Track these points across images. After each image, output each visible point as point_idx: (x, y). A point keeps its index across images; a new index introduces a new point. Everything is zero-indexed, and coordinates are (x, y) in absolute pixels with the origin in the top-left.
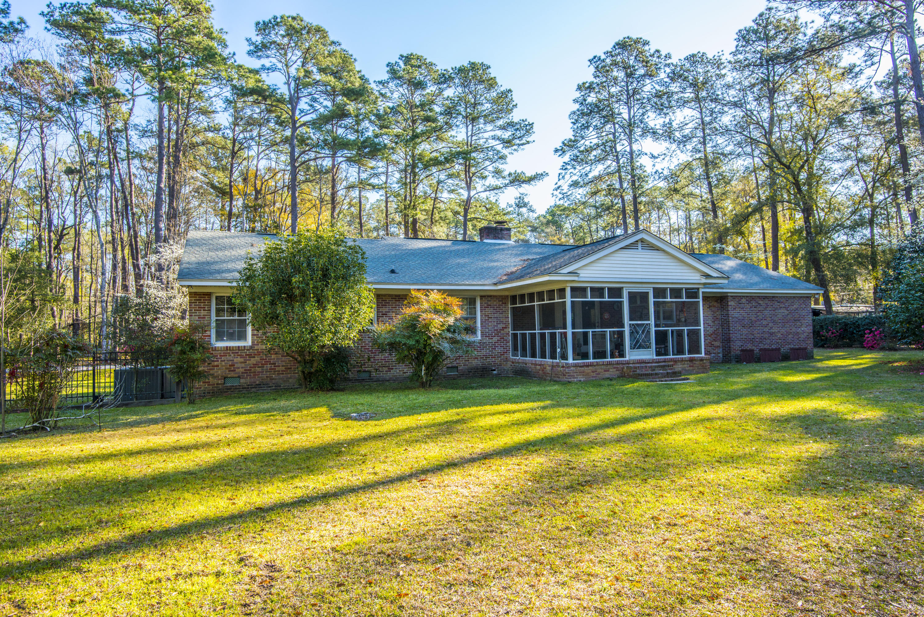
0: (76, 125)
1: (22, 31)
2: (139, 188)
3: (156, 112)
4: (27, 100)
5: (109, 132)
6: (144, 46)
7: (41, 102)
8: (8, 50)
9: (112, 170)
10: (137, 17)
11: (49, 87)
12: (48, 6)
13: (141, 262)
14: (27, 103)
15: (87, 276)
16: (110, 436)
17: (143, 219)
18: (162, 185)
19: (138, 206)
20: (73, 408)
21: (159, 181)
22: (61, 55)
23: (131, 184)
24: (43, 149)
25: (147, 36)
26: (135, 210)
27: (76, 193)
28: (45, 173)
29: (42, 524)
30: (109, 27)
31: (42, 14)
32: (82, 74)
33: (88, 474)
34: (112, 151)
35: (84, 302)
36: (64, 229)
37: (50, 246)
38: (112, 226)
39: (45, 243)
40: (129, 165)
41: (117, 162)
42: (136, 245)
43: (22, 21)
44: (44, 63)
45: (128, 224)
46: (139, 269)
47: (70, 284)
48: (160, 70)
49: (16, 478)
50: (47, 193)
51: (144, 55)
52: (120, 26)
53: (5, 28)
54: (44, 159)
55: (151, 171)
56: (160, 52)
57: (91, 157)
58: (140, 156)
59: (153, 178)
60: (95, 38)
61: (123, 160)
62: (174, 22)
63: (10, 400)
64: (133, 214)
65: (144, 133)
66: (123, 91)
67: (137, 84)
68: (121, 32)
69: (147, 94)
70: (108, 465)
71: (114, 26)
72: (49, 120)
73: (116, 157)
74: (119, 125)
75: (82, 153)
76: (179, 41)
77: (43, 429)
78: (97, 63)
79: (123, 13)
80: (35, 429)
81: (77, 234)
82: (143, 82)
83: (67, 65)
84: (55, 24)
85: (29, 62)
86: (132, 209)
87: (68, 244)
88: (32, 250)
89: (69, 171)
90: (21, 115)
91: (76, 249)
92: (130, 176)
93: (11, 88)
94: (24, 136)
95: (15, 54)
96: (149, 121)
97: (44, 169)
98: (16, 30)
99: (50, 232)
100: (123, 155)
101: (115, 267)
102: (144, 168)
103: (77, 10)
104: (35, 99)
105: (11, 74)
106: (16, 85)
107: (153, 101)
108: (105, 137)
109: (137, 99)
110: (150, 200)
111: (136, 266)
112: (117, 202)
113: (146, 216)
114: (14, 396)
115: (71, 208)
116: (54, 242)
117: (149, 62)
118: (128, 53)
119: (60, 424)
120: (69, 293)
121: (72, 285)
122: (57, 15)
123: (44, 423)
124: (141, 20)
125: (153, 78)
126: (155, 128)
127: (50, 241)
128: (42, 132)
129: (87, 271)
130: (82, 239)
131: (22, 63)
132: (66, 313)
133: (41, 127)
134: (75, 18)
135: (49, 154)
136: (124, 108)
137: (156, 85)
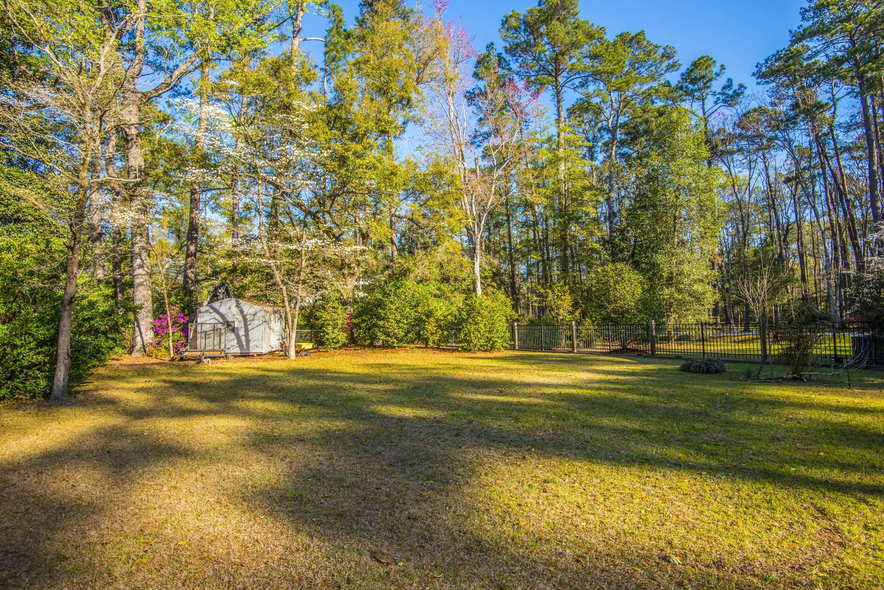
0: (788, 143)
1: (742, 93)
2: (850, 178)
3: (859, 105)
4: (750, 139)
5: (817, 138)
6: (839, 54)
7: (761, 136)
8: (734, 111)
9: (823, 169)
10: (828, 35)
11: (765, 124)
12: (757, 67)
13: (860, 242)
14: (753, 141)
15: (811, 260)
16: (860, 393)
17: (857, 203)
18: (875, 168)
19: (850, 193)
20: (823, 366)
21: (871, 165)
22: (771, 97)
23: (842, 176)
24: (767, 170)
25: (840, 45)
26: (849, 197)
27: (794, 196)
28: (770, 187)
29: (821, 454)
30: (805, 56)
31: (754, 74)
32: (789, 102)
33: (850, 423)
34: (822, 153)
35: (811, 280)
36: (788, 225)
37: (780, 241)
38: (829, 215)
39: (776, 239)
40: (838, 160)
41: (828, 161)
42: (854, 227)
43: (741, 86)
44: (760, 107)
45: (844, 210)
46: (859, 247)
47: (797, 267)
48: (859, 67)
49: (792, 414)
50: (773, 201)
51: (839, 62)
52: (814, 50)
53: (732, 96)
54: (768, 177)
55: (860, 158)
56: (855, 52)
57: (803, 164)
58: (848, 149)
59: (865, 164)
60: (795, 71)
61: (832, 158)
62: (866, 17)
63: (774, 355)
64: (848, 201)
65: (848, 128)
66: (824, 101)
67: (835, 90)
68: (816, 53)
69: (848, 94)
70: (867, 419)
71: (810, 52)
72: (769, 147)
73: (826, 157)
74: (825, 130)
75: (797, 163)
76: (874, 32)
77: (801, 380)
78: (799, 89)
79: (815, 38)
80: (794, 379)
81: (799, 227)
82: (841, 85)
83: (777, 101)
84: (764, 76)
85: (749, 112)
86: (846, 197)
87: (793, 236)
88: (768, 245)
89: (787, 180)
90: (749, 152)
91: (799, 240)
92: (840, 169)
93: (740, 135)
94: (753, 165)
95: (739, 111)
96: (852, 116)
97: (769, 184)
98: (738, 95)
99: (778, 229)
100: (832, 152)
101: (836, 249)
102: (853, 158)
103: (777, 57)
104: (757, 136)
105: (739, 126)
106: (743, 132)
107: (855, 97)
108: (814, 145)
109: (839, 103)
110: (863, 183)
111: (855, 246)
112: (831, 194)
113: (860, 200)
114: (776, 352)
115: (792, 208)
116: (783, 237)
117: (846, 66)
118: (825, 68)
119: (813, 377)
120: (798, 274)
121: (799, 268)
122: (764, 69)
123: (801, 375)
124: (832, 35)
125: (853, 78)
126: (859, 119)
127: (779, 237)
128: (764, 158)
129: (810, 255)
130: (803, 231)
131: (744, 115)
132: (796, 291)
133: (763, 155)
134: (777, 64)
135: (771, 172)
136: (828, 115)
137: (856, 81)
